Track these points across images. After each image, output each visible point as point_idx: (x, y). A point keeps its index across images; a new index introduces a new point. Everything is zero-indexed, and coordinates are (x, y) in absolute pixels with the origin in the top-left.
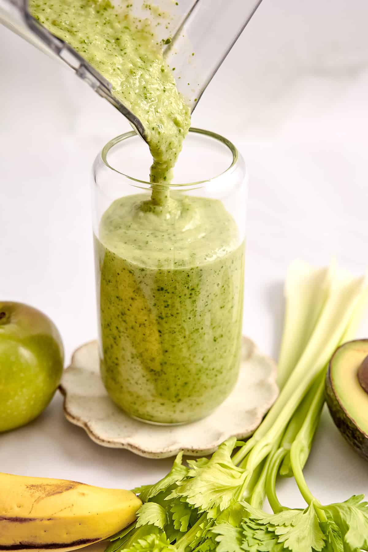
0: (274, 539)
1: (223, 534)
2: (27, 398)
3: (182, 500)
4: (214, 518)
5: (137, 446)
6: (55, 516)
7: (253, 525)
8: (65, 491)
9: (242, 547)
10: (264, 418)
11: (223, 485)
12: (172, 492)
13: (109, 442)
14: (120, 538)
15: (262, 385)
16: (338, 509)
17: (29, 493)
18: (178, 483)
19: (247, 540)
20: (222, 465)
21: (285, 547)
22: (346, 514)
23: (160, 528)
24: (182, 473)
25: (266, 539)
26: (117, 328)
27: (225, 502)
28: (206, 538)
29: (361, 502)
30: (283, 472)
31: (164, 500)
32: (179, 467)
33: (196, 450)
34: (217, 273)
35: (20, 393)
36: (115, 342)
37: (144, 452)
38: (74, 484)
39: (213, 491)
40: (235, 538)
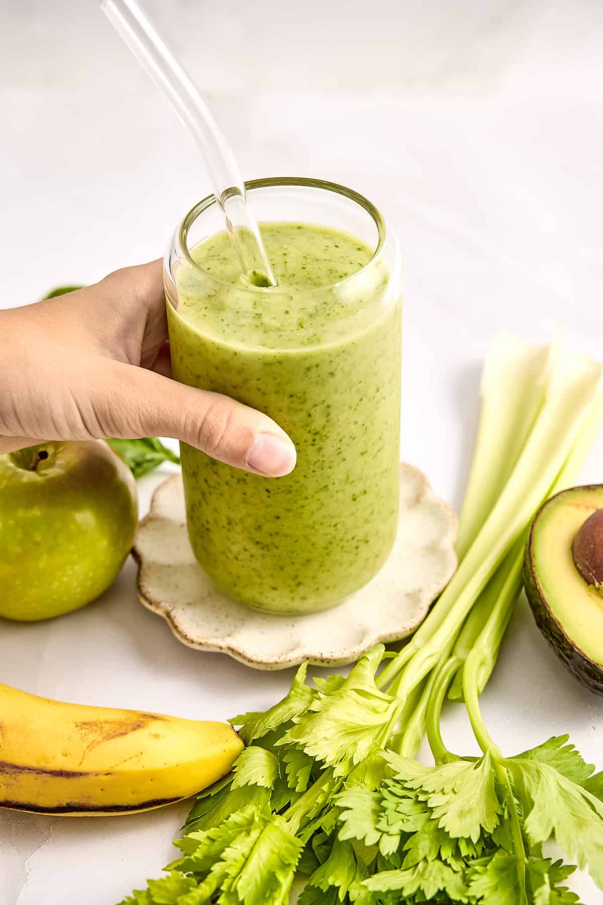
0: (426, 812)
1: (352, 807)
2: (81, 578)
3: (297, 748)
4: (344, 775)
5: (241, 651)
6: (116, 769)
7: (397, 790)
8: (132, 731)
9: (377, 826)
10: (431, 607)
11: (359, 725)
12: (286, 733)
13: (200, 644)
14: (212, 795)
15: (433, 549)
16: (523, 769)
17: (80, 736)
18: (295, 720)
19: (387, 815)
20: (359, 692)
21: (440, 826)
22: (532, 781)
23: (267, 787)
24: (304, 698)
25: (414, 812)
26: (206, 481)
27: (362, 750)
28: (332, 806)
29: (563, 746)
30: (453, 696)
31: (274, 745)
32: (300, 688)
33: (327, 659)
34: (353, 409)
35: (70, 573)
36: (205, 500)
37: (251, 661)
38: (145, 720)
39: (344, 733)
40: (370, 811)
